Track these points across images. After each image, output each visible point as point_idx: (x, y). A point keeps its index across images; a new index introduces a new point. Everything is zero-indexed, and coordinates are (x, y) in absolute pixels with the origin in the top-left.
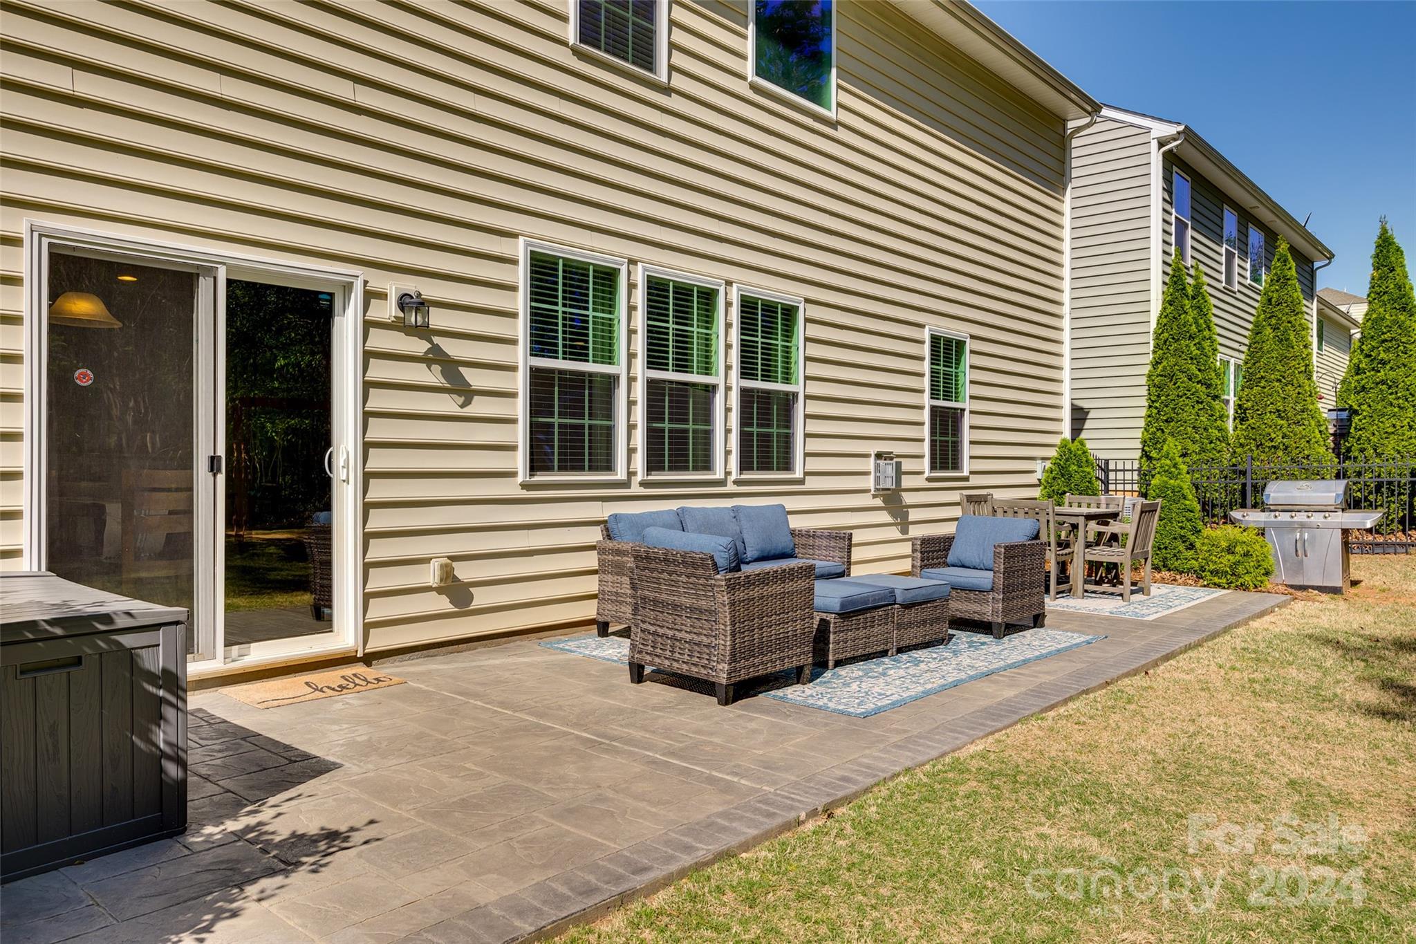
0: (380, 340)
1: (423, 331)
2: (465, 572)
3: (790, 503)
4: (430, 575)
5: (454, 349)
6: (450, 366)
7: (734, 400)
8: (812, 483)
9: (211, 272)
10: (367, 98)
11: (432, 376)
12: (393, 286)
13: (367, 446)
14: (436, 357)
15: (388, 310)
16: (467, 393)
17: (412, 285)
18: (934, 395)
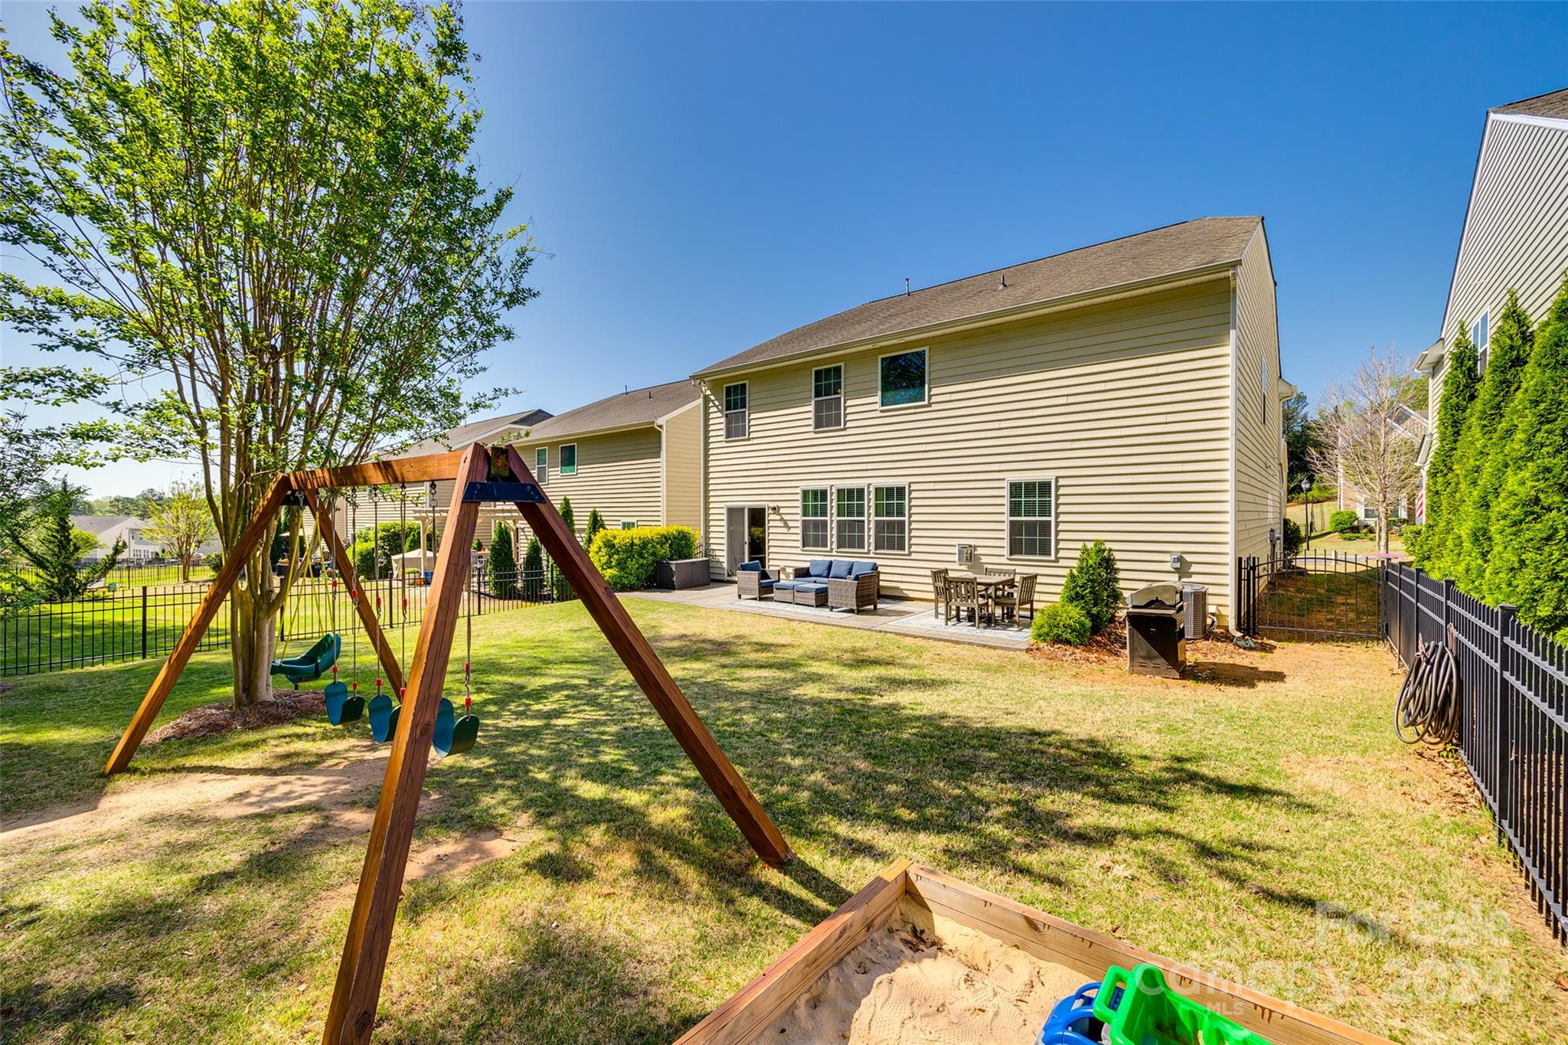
0: (771, 517)
1: (779, 514)
5: (785, 517)
6: (785, 522)
7: (873, 525)
9: (746, 508)
11: (781, 524)
12: (774, 505)
13: (769, 540)
14: (782, 520)
16: (789, 528)
17: (777, 504)
18: (1012, 514)
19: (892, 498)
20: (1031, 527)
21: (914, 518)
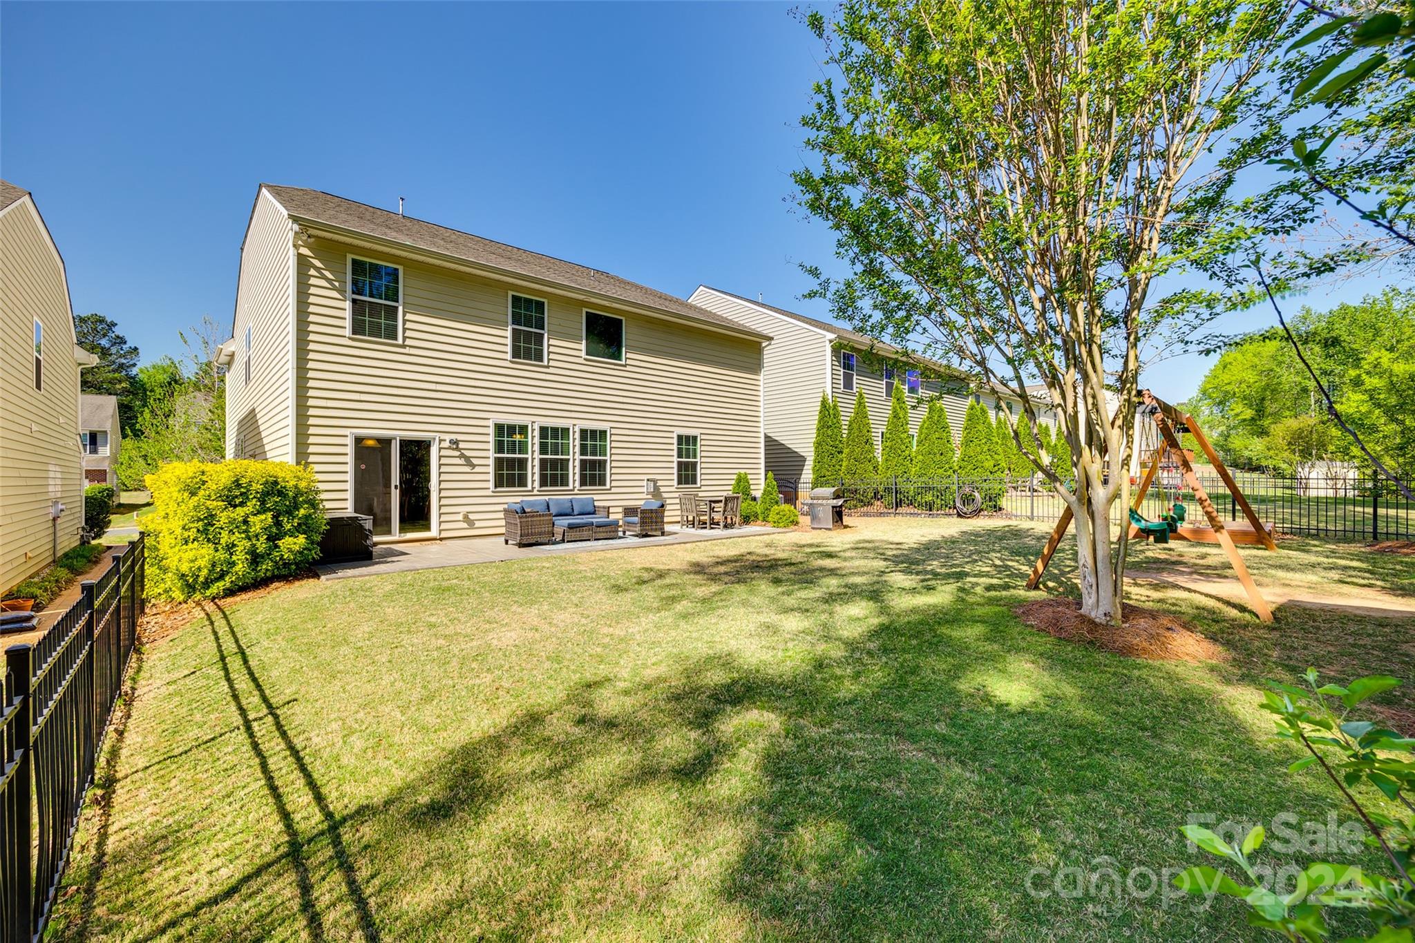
0: (443, 453)
1: (457, 449)
2: (472, 517)
3: (596, 497)
4: (460, 517)
5: (467, 453)
6: (467, 459)
7: (577, 463)
8: (613, 490)
9: (395, 439)
10: (433, 386)
11: (462, 461)
12: (448, 437)
13: (440, 482)
14: (462, 456)
15: (446, 444)
16: (474, 465)
17: (454, 437)
18: (679, 457)
19: (593, 438)
20: (687, 464)
21: (614, 457)
